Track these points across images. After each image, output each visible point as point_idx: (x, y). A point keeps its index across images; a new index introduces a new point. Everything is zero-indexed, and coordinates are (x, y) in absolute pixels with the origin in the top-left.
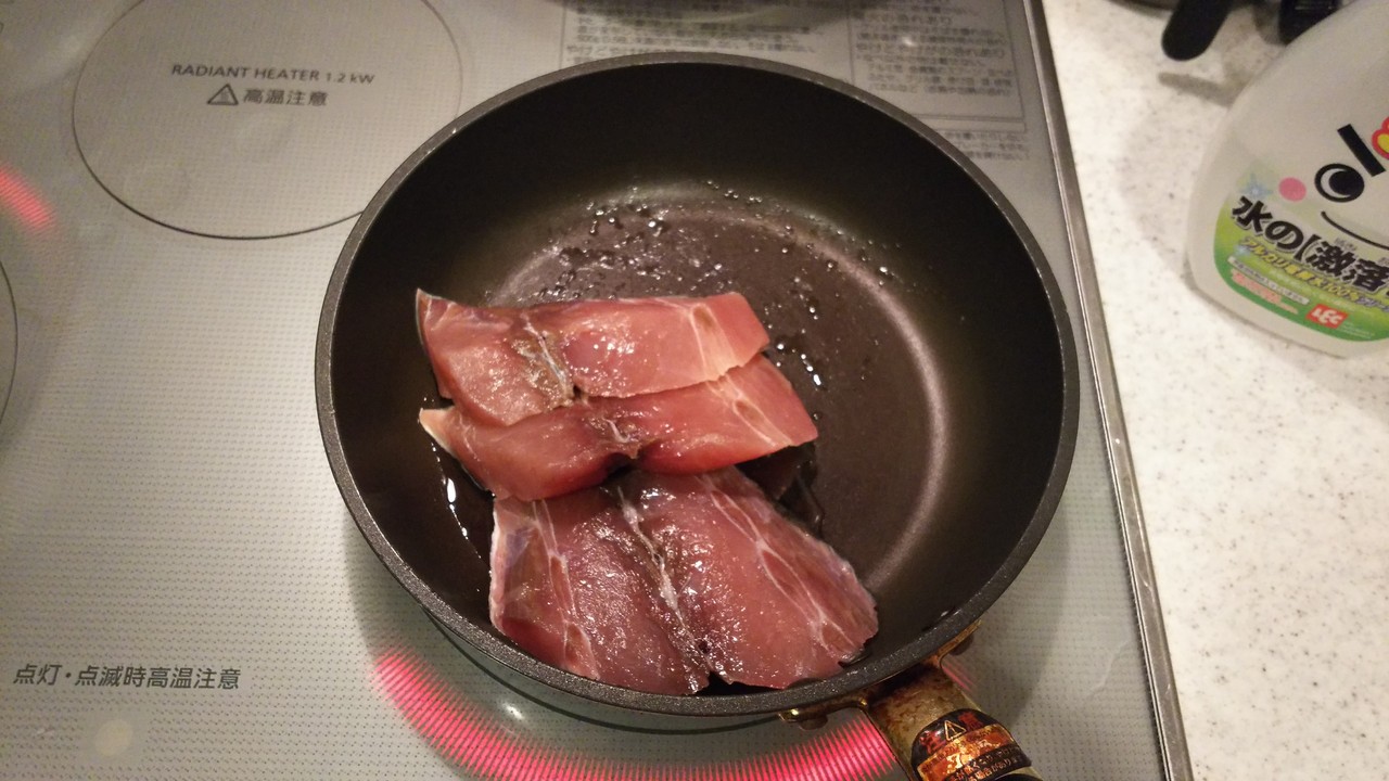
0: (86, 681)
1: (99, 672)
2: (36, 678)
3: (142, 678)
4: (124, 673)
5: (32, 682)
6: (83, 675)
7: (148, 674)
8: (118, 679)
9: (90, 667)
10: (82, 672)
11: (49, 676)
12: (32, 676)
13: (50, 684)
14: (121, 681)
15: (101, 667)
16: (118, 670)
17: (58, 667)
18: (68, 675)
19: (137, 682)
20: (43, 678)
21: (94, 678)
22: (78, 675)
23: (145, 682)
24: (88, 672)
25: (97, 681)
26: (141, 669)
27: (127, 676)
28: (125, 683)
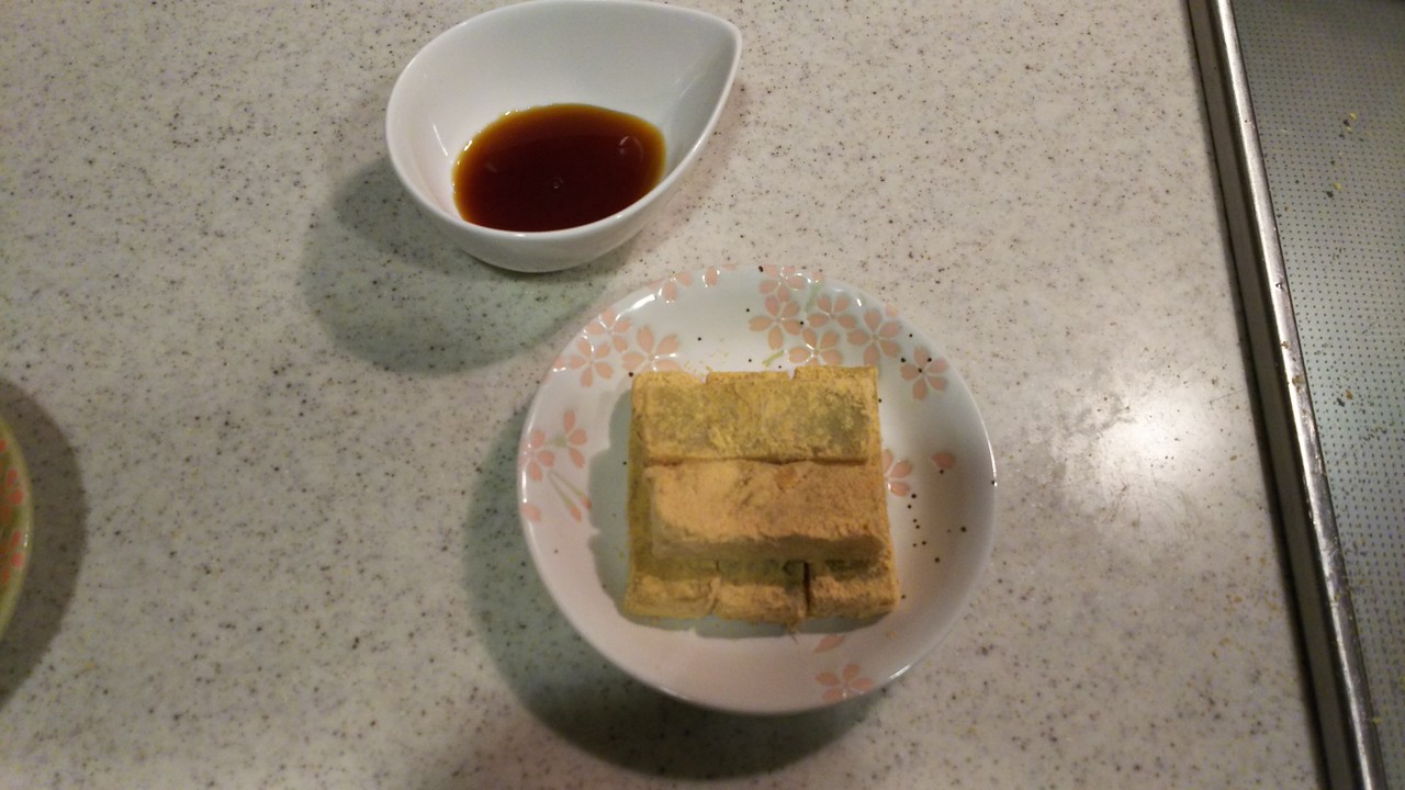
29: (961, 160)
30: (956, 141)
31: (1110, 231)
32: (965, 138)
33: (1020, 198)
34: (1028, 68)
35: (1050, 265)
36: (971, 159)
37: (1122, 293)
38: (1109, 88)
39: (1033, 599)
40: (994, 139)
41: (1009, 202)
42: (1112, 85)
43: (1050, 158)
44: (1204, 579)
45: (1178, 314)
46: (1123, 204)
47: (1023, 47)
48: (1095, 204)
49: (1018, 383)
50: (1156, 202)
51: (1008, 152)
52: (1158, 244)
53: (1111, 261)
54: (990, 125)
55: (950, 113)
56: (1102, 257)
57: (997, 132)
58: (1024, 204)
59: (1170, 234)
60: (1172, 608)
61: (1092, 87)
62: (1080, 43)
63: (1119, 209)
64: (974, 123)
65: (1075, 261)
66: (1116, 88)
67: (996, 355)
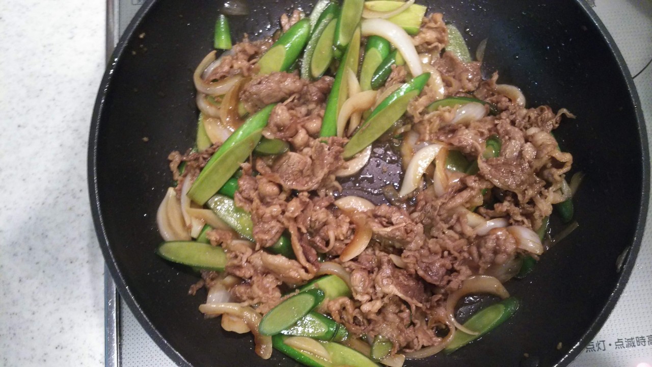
0: (619, 346)
1: (624, 341)
2: (596, 348)
3: (645, 342)
4: (635, 340)
5: (595, 351)
6: (617, 344)
7: (647, 340)
8: (634, 344)
9: (618, 340)
10: (616, 343)
11: (601, 345)
12: (593, 348)
13: (604, 350)
14: (636, 344)
15: (624, 339)
16: (632, 339)
17: (603, 341)
18: (610, 345)
19: (643, 343)
20: (599, 348)
21: (622, 345)
22: (614, 343)
23: (647, 343)
24: (618, 342)
25: (625, 346)
26: (642, 337)
27: (637, 341)
28: (638, 345)
31: (49, 219)
33: (5, 206)
34: (19, 126)
35: (16, 243)
37: (50, 254)
38: (59, 132)
43: (24, 180)
45: (76, 261)
46: (57, 202)
47: (18, 113)
48: (43, 204)
50: (74, 197)
52: (72, 222)
53: (47, 236)
56: (42, 234)
59: (78, 215)
61: (51, 133)
62: (48, 106)
65: (29, 239)
66: (63, 131)
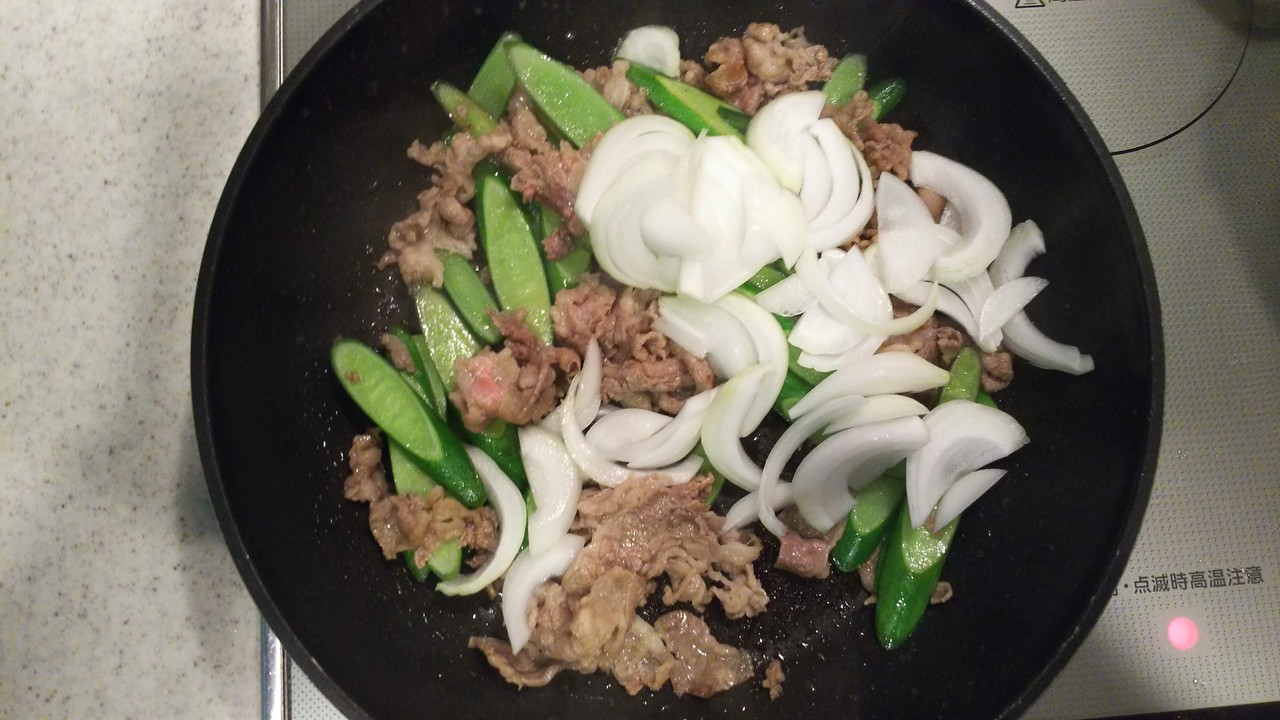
0: (1142, 589)
1: (1150, 580)
3: (1185, 582)
4: (1169, 578)
6: (1138, 585)
7: (1189, 579)
8: (1166, 585)
9: (1140, 578)
10: (1136, 583)
14: (1170, 585)
15: (1152, 576)
16: (1163, 577)
18: (1126, 586)
19: (1183, 585)
21: (1148, 586)
22: (1134, 585)
24: (1140, 582)
25: (1151, 588)
26: (1181, 575)
27: (1173, 581)
28: (1174, 588)
29: (36, 290)
30: (33, 269)
31: (160, 346)
32: (41, 266)
33: (84, 323)
35: (103, 387)
36: (45, 287)
37: (163, 406)
38: (178, 196)
39: (55, 700)
40: (67, 263)
41: (74, 328)
42: (181, 192)
44: (196, 664)
46: (175, 317)
47: (104, 160)
48: (150, 320)
49: (63, 506)
51: (79, 276)
53: (157, 377)
54: (65, 249)
55: (30, 241)
56: (150, 372)
57: (71, 256)
58: (88, 328)
60: (166, 692)
61: (163, 197)
63: (171, 321)
64: (50, 249)
66: (186, 194)
67: (47, 482)
